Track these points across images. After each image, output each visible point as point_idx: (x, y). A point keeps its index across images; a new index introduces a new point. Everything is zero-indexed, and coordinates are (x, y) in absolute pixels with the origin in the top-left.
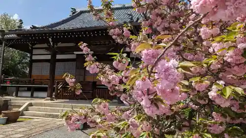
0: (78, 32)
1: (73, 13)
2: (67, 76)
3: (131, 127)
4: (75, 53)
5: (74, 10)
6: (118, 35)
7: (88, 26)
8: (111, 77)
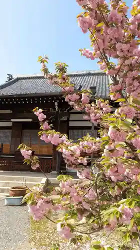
0: (17, 98)
1: (10, 80)
2: (22, 147)
3: (124, 217)
4: (12, 120)
5: (10, 77)
6: (75, 101)
7: (28, 92)
8: (72, 148)
